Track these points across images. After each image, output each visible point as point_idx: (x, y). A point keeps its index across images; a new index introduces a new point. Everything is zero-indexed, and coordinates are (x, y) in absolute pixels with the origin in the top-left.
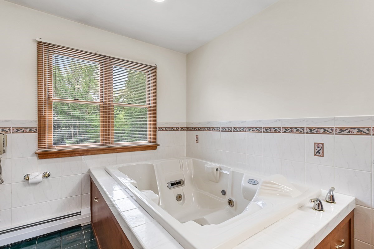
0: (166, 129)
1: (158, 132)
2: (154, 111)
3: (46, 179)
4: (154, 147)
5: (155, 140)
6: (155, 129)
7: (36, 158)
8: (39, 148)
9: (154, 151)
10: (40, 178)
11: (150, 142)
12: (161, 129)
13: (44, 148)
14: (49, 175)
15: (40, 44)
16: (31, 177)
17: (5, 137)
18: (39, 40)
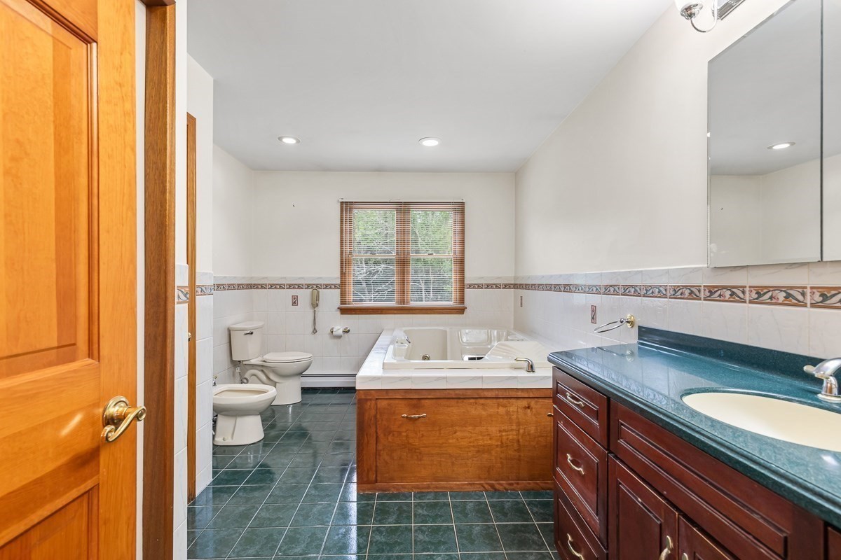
0: (479, 286)
1: (467, 291)
2: (461, 262)
3: (346, 335)
4: (461, 311)
5: (462, 301)
6: (462, 286)
7: (339, 313)
8: (341, 304)
9: (460, 315)
10: (340, 332)
11: (455, 303)
12: (470, 286)
13: (345, 304)
14: (349, 331)
15: (342, 203)
16: (334, 330)
17: (318, 293)
18: (341, 200)
